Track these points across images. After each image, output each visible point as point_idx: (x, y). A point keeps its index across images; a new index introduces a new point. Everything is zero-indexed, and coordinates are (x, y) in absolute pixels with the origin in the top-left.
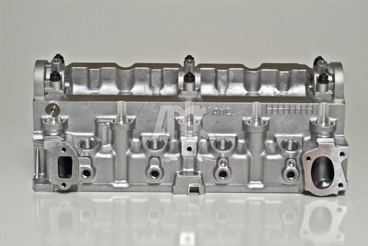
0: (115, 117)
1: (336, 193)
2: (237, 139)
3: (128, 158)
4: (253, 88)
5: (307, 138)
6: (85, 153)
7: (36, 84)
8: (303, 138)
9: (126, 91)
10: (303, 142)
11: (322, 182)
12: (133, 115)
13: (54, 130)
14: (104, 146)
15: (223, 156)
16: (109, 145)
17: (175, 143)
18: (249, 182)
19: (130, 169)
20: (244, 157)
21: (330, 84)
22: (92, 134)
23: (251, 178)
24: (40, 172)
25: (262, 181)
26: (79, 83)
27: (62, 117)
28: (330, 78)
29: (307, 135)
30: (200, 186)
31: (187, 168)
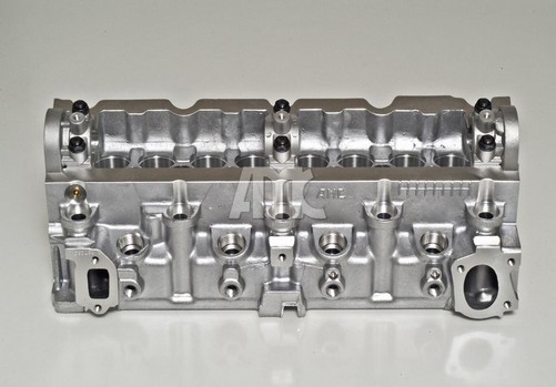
0: (169, 203)
1: (500, 315)
2: (354, 231)
3: (192, 263)
4: (381, 136)
5: (461, 229)
6: (127, 261)
7: (48, 152)
8: (454, 229)
9: (186, 145)
10: (454, 235)
11: (481, 293)
12: (196, 199)
13: (80, 230)
14: (155, 246)
15: (333, 262)
16: (163, 244)
17: (261, 239)
18: (372, 294)
19: (195, 280)
20: (364, 260)
21: (497, 149)
22: (136, 227)
23: (375, 289)
24: (61, 278)
25: (391, 292)
26: (113, 133)
27: (91, 205)
28: (498, 139)
29: (461, 225)
30: (299, 305)
31: (279, 276)
